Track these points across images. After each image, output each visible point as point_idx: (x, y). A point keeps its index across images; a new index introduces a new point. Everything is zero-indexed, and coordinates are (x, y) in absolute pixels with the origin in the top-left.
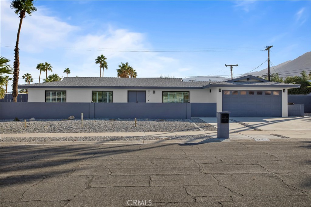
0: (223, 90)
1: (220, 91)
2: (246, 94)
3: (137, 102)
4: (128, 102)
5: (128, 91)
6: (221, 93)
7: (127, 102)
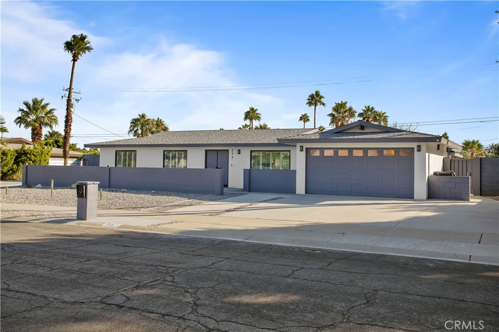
0: (306, 148)
1: (302, 150)
2: (347, 155)
3: (217, 168)
4: (206, 167)
5: (206, 151)
6: (304, 153)
7: (203, 167)
